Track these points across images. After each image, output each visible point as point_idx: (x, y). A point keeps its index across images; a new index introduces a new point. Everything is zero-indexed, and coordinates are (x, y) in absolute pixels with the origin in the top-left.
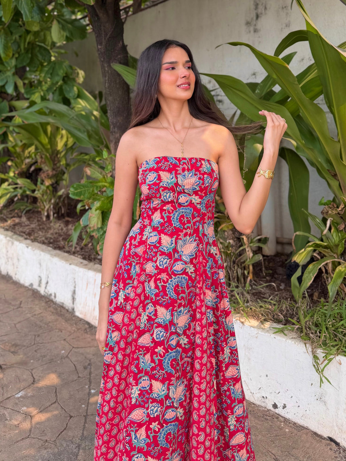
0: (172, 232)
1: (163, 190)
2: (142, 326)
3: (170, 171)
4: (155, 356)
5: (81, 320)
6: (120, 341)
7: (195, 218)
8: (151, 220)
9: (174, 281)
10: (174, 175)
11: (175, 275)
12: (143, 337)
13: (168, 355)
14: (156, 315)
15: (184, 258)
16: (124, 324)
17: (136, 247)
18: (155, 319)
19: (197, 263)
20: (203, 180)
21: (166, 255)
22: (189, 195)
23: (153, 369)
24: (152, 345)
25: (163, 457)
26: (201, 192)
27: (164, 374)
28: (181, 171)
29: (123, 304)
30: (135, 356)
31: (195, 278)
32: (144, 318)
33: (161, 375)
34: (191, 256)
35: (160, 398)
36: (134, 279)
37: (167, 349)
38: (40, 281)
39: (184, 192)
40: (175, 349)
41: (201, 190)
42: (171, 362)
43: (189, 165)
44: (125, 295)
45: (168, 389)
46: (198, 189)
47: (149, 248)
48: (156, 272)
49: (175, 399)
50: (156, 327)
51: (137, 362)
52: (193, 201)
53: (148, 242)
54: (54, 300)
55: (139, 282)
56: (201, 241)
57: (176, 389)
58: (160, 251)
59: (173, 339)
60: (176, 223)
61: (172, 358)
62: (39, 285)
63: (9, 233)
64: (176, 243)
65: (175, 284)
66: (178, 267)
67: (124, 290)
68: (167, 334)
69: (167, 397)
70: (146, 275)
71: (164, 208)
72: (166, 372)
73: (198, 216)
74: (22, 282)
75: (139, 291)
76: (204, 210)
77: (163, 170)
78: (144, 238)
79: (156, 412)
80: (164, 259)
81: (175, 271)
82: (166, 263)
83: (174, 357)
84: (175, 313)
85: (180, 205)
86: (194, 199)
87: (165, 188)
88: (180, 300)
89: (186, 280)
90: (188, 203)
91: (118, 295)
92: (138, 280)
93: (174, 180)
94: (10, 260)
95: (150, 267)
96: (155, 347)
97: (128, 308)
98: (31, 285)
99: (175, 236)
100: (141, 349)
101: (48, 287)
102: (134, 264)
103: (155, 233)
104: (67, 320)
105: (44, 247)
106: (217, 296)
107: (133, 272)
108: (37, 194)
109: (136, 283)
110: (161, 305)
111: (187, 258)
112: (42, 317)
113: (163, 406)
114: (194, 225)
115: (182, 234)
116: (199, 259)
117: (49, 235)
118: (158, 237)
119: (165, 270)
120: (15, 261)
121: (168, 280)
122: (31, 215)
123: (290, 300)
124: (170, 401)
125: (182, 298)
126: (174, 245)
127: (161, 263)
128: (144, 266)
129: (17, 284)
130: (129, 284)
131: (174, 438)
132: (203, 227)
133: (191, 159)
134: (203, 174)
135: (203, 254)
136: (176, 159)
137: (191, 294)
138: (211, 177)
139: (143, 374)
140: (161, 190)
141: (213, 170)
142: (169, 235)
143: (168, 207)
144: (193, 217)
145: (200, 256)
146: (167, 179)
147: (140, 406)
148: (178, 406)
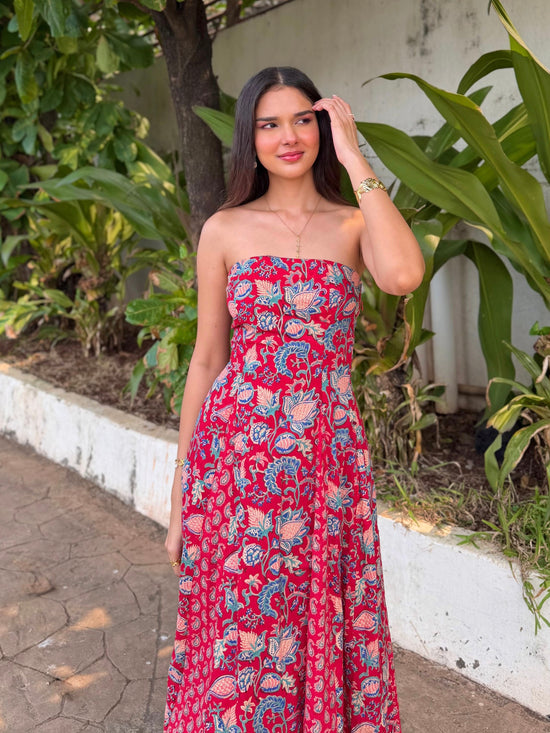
0: (275, 383)
1: (259, 311)
2: (231, 539)
3: (273, 280)
4: (244, 591)
5: (145, 518)
6: (200, 560)
7: (315, 360)
8: (243, 363)
9: (277, 465)
10: (279, 287)
11: (279, 456)
12: (231, 557)
14: (246, 522)
15: (294, 427)
16: (206, 534)
17: (219, 407)
18: (246, 529)
19: (317, 437)
20: (327, 296)
21: (265, 422)
22: (305, 321)
23: (242, 612)
24: (240, 572)
26: (325, 317)
27: (260, 620)
28: (291, 280)
29: (202, 502)
31: (314, 461)
32: (234, 526)
33: (255, 622)
34: (306, 424)
35: (253, 658)
36: (217, 461)
37: (266, 579)
38: (79, 456)
39: (296, 317)
40: (278, 577)
41: (324, 313)
42: (272, 599)
43: (304, 270)
44: (204, 488)
46: (318, 311)
47: (239, 411)
48: (248, 450)
49: (278, 658)
50: (247, 543)
51: (222, 599)
52: (311, 332)
53: (238, 400)
54: (102, 486)
55: (225, 467)
56: (324, 399)
57: (279, 643)
58: (255, 414)
59: (275, 561)
60: (281, 368)
61: (274, 592)
62: (78, 462)
63: (31, 378)
64: (281, 401)
65: (278, 470)
66: (285, 442)
67: (201, 479)
68: (264, 553)
69: (265, 655)
70: (236, 455)
71: (263, 342)
72: (264, 616)
73: (320, 358)
74: (50, 455)
75: (224, 481)
76: (329, 348)
77: (262, 279)
78: (233, 392)
79: (247, 683)
80: (261, 429)
81: (279, 449)
82: (264, 436)
83: (276, 589)
84: (278, 519)
85: (288, 338)
86: (313, 328)
87: (263, 308)
88: (286, 496)
89: (297, 464)
90: (302, 335)
91: (191, 488)
92: (223, 463)
93: (279, 295)
94: (31, 420)
95: (239, 442)
96: (246, 576)
97: (210, 507)
98: (66, 461)
99: (280, 390)
100: (228, 578)
101: (92, 466)
102: (215, 436)
103: (249, 384)
104: (122, 519)
105: (86, 400)
106: (350, 495)
107: (214, 450)
108: (75, 315)
109: (219, 467)
110: (255, 506)
111: (298, 427)
112: (83, 514)
113: (258, 668)
114: (313, 372)
115: (291, 387)
116: (320, 430)
117: (93, 381)
118: (252, 391)
119: (262, 448)
120: (40, 422)
121: (266, 464)
122: (66, 348)
123: (484, 489)
124: (270, 661)
125: (290, 493)
126: (277, 405)
127: (256, 435)
128: (232, 440)
129: (43, 460)
130: (209, 469)
131: (279, 720)
132: (329, 377)
133: (309, 262)
134: (328, 288)
135: (326, 421)
136: (284, 260)
137: (307, 488)
138: (342, 293)
139: (231, 620)
140: (256, 310)
141: (346, 281)
142: (270, 388)
143: (269, 341)
144: (312, 359)
145: (321, 425)
146: (267, 292)
147: (226, 672)
148: (283, 670)
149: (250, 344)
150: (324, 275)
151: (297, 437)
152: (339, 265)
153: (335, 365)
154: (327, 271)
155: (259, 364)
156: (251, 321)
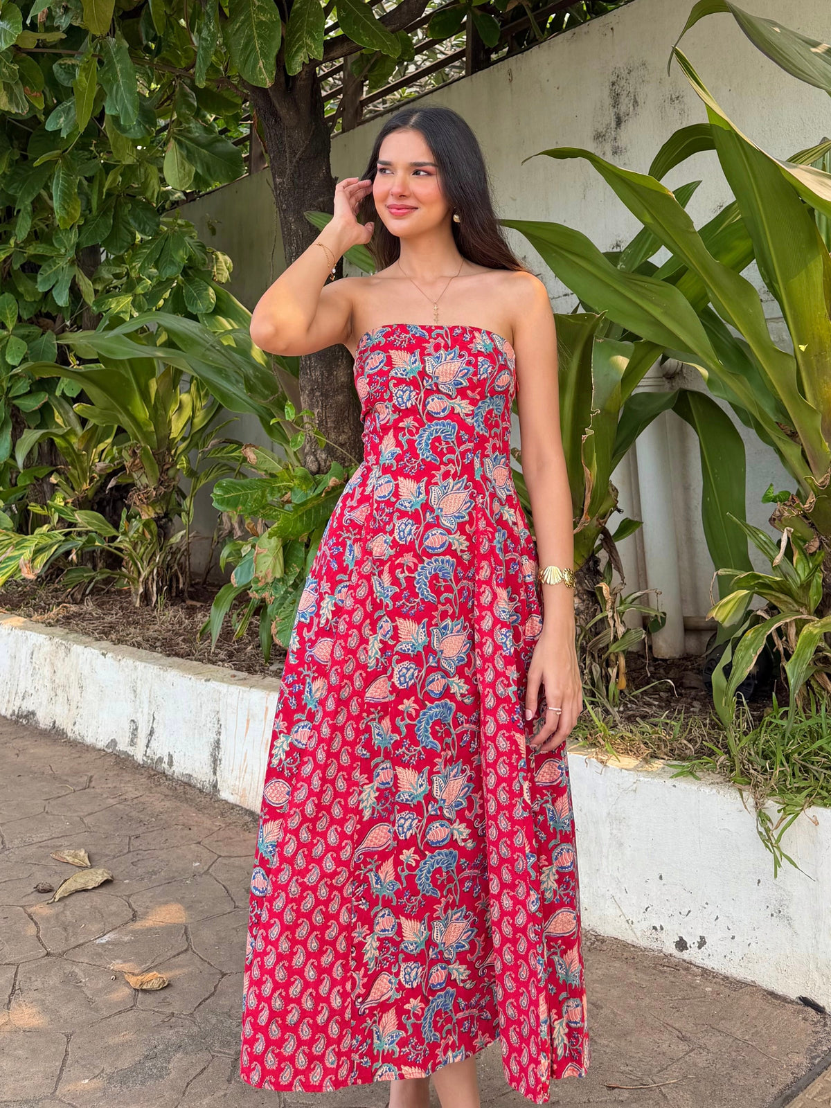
0: (419, 471)
1: (395, 385)
2: (372, 663)
3: (410, 349)
4: (398, 719)
5: (233, 807)
6: (326, 697)
7: (464, 443)
8: (378, 454)
9: (429, 567)
10: (418, 357)
11: (430, 556)
12: (374, 685)
13: (424, 714)
14: (396, 637)
15: (444, 521)
16: (334, 662)
17: (352, 508)
18: (395, 645)
19: (475, 533)
20: (475, 366)
21: (410, 517)
22: (449, 397)
23: (397, 745)
24: (392, 698)
25: (427, 914)
26: (473, 392)
27: (420, 753)
28: (432, 349)
29: (332, 622)
30: (362, 726)
31: (471, 561)
32: (374, 647)
33: (414, 755)
34: (458, 517)
35: (415, 801)
36: (352, 571)
37: (423, 701)
38: (134, 733)
39: (438, 391)
40: (439, 699)
42: (432, 728)
43: (447, 337)
44: (335, 605)
45: (430, 782)
46: (465, 384)
47: (377, 509)
48: (392, 552)
49: (444, 801)
50: (398, 662)
51: (367, 736)
52: (458, 410)
53: (375, 497)
54: (169, 772)
55: (361, 576)
56: (478, 488)
57: (445, 783)
58: (398, 510)
59: (433, 680)
60: (425, 453)
61: (434, 719)
62: (133, 743)
64: (427, 492)
65: (430, 573)
66: (435, 539)
67: (333, 593)
68: (420, 671)
69: (429, 797)
70: (374, 562)
71: (401, 425)
72: (424, 748)
73: (470, 441)
74: (89, 740)
75: (361, 593)
76: (480, 429)
77: (397, 349)
78: (368, 489)
79: (409, 830)
80: (406, 526)
81: (430, 548)
82: (409, 534)
83: (436, 716)
84: (435, 630)
85: (431, 418)
86: (459, 405)
87: (400, 381)
88: (443, 605)
89: (452, 565)
90: (447, 412)
91: (319, 607)
92: (359, 573)
93: (418, 365)
94: (59, 692)
95: (380, 546)
96: (399, 701)
97: (342, 627)
98: (113, 743)
99: (425, 479)
100: (372, 710)
101: (153, 744)
102: (349, 542)
103: (388, 477)
104: (200, 809)
105: (143, 652)
106: (516, 610)
107: (348, 559)
108: (122, 543)
109: (354, 578)
110: (405, 616)
111: (450, 521)
112: (144, 803)
113: (422, 816)
114: (463, 458)
115: (438, 475)
116: (477, 525)
117: (151, 634)
118: (393, 483)
119: (409, 548)
120: (74, 692)
121: (416, 566)
124: (436, 806)
125: (448, 601)
126: (423, 496)
127: (401, 534)
128: (369, 545)
129: (78, 746)
130: (341, 581)
131: (450, 880)
132: (482, 464)
133: (452, 329)
134: (476, 356)
135: (484, 515)
136: (423, 327)
137: (466, 594)
138: (493, 362)
139: (381, 758)
140: (391, 384)
141: (496, 349)
142: (413, 478)
143: (408, 422)
144: (460, 442)
145: (478, 519)
146: (405, 363)
147: (381, 819)
148: (453, 817)
149: (385, 429)
150: (471, 341)
151: (449, 532)
152: (489, 333)
153: (489, 451)
154: (474, 337)
155: (398, 451)
156: (386, 397)
